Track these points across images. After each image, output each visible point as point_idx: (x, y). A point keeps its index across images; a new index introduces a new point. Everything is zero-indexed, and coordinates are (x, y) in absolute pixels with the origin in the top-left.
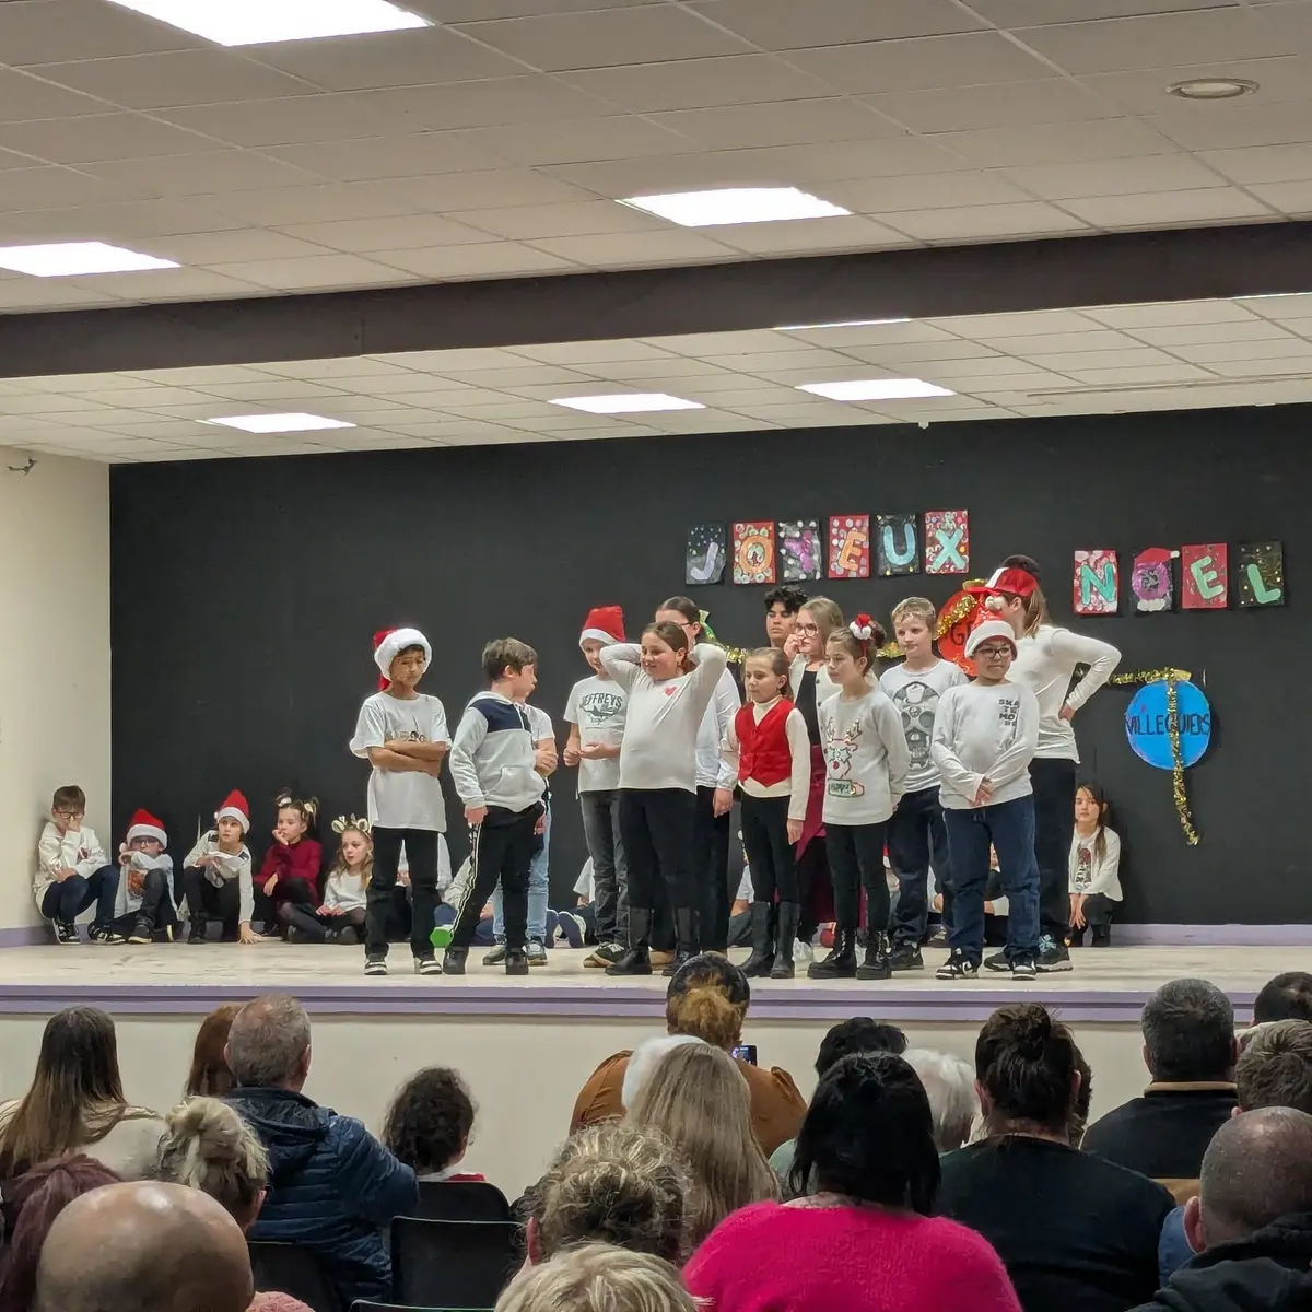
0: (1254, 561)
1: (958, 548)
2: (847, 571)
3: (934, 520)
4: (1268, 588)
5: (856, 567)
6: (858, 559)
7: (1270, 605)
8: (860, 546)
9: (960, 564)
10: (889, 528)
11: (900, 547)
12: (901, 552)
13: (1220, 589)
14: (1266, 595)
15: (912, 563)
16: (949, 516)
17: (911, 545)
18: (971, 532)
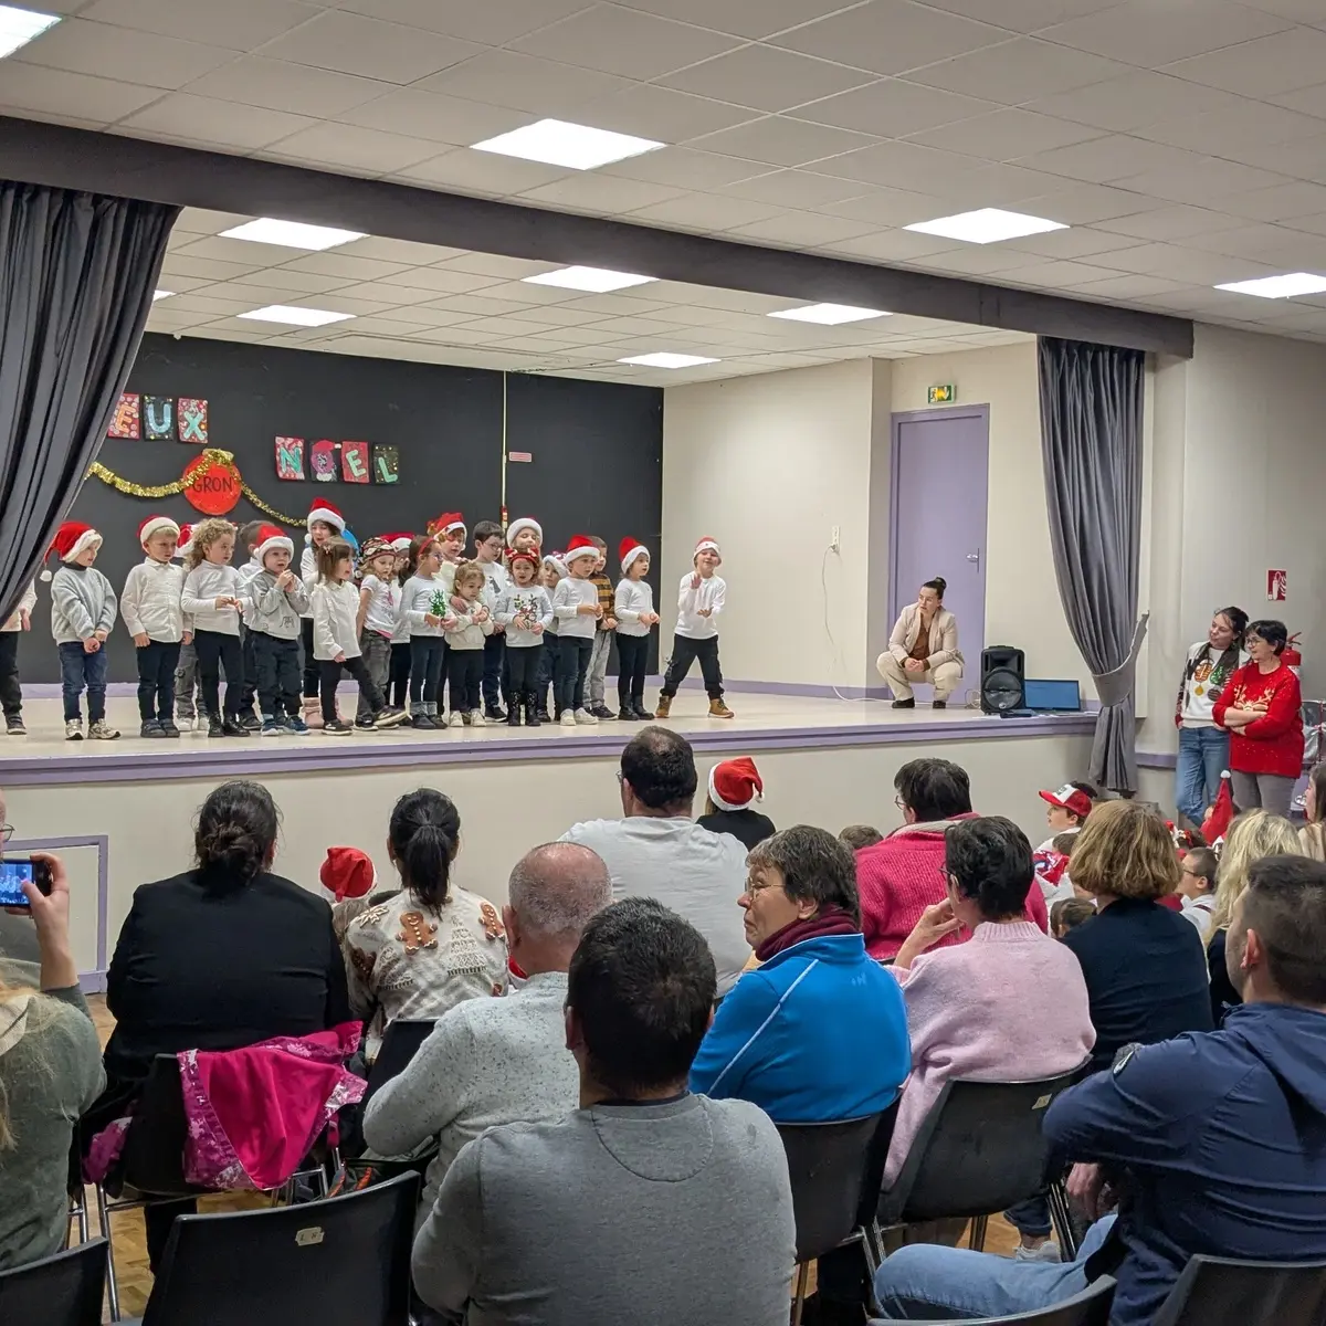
0: (382, 456)
1: (199, 426)
2: (122, 432)
3: (184, 404)
4: (390, 473)
5: (127, 430)
6: (129, 425)
7: (392, 484)
8: (131, 416)
9: (202, 437)
10: (151, 406)
11: (159, 421)
12: (160, 424)
13: (364, 471)
14: (390, 478)
15: (167, 432)
16: (194, 402)
17: (168, 420)
18: (209, 416)
